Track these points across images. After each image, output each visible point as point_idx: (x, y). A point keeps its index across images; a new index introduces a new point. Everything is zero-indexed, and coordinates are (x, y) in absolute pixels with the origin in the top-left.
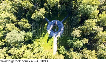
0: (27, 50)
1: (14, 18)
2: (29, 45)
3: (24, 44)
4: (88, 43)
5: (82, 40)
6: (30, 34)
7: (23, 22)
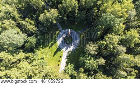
0: (24, 60)
1: (17, 15)
2: (28, 54)
3: (23, 52)
4: (104, 64)
5: (98, 60)
6: (33, 40)
7: (27, 22)
